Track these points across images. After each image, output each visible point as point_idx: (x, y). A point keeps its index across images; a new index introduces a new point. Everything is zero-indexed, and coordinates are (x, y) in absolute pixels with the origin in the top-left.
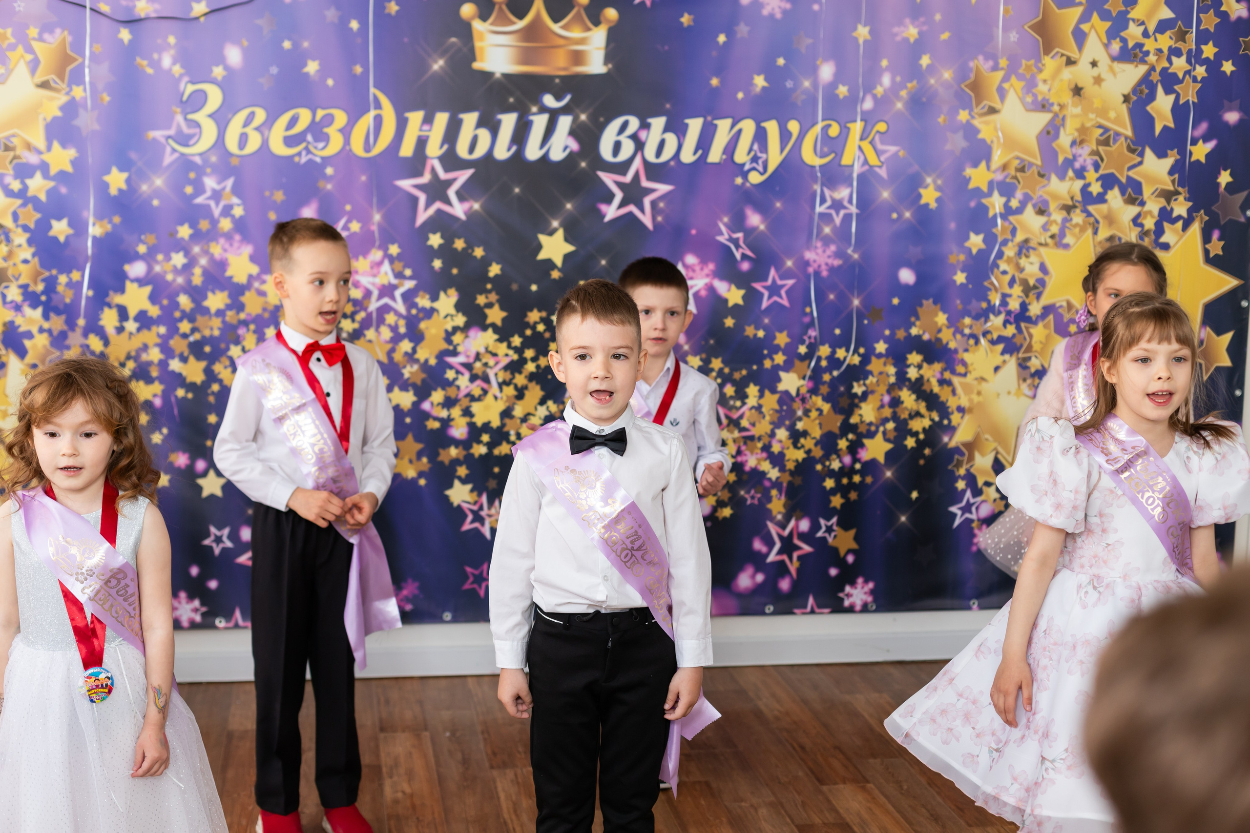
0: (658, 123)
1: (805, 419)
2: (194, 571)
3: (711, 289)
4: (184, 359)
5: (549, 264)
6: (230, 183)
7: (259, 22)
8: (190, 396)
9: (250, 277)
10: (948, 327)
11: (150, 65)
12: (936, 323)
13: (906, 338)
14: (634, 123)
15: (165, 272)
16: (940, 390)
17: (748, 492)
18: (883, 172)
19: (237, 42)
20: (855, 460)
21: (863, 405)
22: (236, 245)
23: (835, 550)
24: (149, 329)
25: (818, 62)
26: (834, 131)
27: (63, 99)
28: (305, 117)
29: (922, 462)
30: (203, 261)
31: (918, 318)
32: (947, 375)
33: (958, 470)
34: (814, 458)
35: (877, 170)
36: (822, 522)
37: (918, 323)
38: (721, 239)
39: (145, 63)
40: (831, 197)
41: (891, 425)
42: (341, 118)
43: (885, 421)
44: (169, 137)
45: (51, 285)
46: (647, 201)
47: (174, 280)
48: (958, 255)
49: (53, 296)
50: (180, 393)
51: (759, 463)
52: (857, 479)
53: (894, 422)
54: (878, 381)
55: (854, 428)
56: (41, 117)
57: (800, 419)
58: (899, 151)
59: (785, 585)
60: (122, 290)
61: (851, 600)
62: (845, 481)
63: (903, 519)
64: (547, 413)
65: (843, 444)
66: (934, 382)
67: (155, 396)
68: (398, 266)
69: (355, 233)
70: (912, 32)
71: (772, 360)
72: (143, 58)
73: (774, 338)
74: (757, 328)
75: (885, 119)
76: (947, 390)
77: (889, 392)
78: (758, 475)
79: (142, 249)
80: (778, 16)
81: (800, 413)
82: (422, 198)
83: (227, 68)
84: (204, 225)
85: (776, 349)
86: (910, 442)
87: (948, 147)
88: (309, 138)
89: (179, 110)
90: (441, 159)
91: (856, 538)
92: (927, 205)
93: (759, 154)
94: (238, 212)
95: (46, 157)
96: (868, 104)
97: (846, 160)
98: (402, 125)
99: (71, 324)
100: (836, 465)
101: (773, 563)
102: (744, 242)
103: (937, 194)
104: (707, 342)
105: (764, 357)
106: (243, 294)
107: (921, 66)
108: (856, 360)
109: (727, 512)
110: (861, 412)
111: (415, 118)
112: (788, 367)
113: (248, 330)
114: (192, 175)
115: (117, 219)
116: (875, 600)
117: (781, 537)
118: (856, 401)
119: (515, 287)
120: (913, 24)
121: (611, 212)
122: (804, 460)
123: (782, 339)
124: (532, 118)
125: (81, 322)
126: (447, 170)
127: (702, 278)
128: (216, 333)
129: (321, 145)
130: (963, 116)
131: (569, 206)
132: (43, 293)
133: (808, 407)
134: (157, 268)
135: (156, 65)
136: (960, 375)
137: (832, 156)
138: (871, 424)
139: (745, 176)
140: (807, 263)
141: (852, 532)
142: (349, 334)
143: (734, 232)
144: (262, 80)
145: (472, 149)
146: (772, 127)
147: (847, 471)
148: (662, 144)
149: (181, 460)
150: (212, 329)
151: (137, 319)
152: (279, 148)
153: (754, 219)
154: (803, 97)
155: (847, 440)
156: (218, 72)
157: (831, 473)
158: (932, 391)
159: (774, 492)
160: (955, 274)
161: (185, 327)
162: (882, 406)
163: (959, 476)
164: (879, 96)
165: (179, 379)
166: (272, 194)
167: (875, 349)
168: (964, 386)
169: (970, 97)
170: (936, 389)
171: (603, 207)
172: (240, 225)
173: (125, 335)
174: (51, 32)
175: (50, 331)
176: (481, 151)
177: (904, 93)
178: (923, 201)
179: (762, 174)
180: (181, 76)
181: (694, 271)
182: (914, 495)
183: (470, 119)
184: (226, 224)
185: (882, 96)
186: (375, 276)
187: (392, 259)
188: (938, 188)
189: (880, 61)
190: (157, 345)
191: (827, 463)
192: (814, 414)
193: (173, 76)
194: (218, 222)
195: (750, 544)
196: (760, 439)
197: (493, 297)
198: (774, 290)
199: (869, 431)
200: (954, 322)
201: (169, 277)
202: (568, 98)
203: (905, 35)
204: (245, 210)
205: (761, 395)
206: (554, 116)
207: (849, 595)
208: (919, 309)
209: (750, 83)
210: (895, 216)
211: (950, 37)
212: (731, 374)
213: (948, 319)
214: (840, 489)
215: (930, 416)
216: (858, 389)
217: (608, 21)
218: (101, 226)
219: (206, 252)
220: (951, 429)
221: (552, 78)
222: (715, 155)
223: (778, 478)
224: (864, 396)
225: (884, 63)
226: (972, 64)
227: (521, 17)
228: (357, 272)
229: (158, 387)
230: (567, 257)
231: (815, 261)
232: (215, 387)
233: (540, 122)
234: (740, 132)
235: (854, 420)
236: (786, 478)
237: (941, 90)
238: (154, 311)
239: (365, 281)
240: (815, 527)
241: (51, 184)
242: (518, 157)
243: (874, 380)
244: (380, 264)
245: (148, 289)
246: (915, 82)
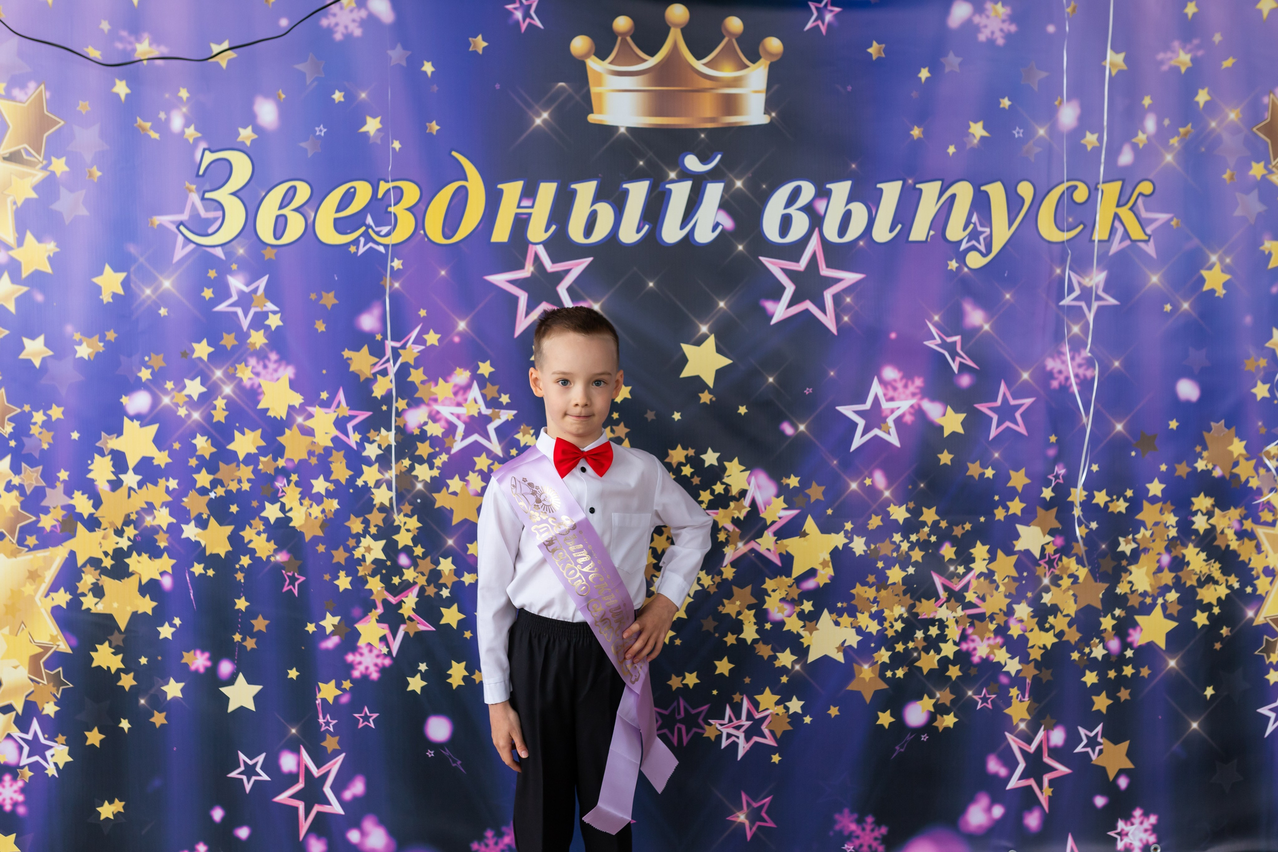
0: (841, 190)
1: (1053, 588)
2: (218, 814)
3: (919, 412)
4: (202, 524)
5: (697, 382)
6: (263, 282)
7: (300, 67)
8: (211, 573)
9: (291, 408)
10: (1248, 459)
11: (154, 128)
12: (1231, 453)
13: (1188, 474)
14: (808, 190)
15: (177, 405)
16: (1239, 546)
17: (978, 692)
18: (1150, 249)
19: (269, 94)
20: (1125, 645)
21: (1133, 568)
22: (272, 366)
23: (1103, 770)
24: (155, 484)
25: (1057, 103)
26: (1081, 195)
27: (39, 175)
28: (363, 192)
29: (1218, 646)
30: (228, 390)
31: (1205, 448)
32: (1248, 525)
33: (1269, 657)
34: (1068, 642)
35: (1142, 245)
36: (1082, 731)
37: (1205, 454)
38: (930, 344)
39: (148, 125)
40: (1080, 284)
41: (1172, 596)
42: (412, 193)
43: (1166, 589)
44: (181, 223)
45: (22, 425)
46: (828, 295)
47: (189, 416)
48: (1257, 360)
49: (25, 440)
50: (198, 569)
51: (992, 652)
52: (1128, 671)
53: (1177, 592)
54: (1152, 535)
55: (1121, 602)
56: (9, 200)
57: (1047, 590)
58: (1171, 219)
59: (1033, 821)
60: (118, 431)
61: (1126, 840)
62: (1112, 674)
63: (1195, 725)
64: (700, 588)
65: (1107, 623)
66: (1230, 534)
67: (162, 574)
68: (492, 390)
69: (432, 346)
70: (1184, 59)
71: (1007, 508)
72: (145, 120)
73: (1009, 478)
74: (984, 466)
75: (1150, 177)
76: (1249, 545)
77: (1168, 549)
78: (991, 668)
79: (145, 374)
80: (1000, 41)
81: (1046, 581)
82: (523, 298)
83: (257, 129)
84: (229, 341)
85: (1012, 494)
86: (1201, 619)
87: (1238, 213)
88: (369, 220)
89: (194, 187)
90: (546, 244)
91: (1130, 754)
92: (1213, 291)
93: (980, 229)
94: (274, 321)
95: (16, 254)
96: (1126, 158)
97: (1100, 233)
98: (493, 200)
99: (50, 478)
100: (1098, 652)
101: (1015, 790)
102: (962, 349)
103: (1227, 277)
104: (915, 485)
105: (996, 505)
106: (282, 433)
107: (1197, 103)
108: (1121, 506)
109: (949, 720)
110: (1130, 578)
111: (512, 190)
112: (1027, 518)
113: (289, 482)
114: (212, 274)
115: (111, 335)
116: (1158, 842)
117: (1024, 753)
118: (1124, 563)
119: (650, 416)
120: (1184, 48)
121: (779, 311)
122: (1053, 645)
123: (1018, 479)
124: (668, 186)
125: (63, 475)
126: (554, 261)
127: (906, 399)
128: (246, 486)
129: (385, 230)
130: (1257, 170)
131: (722, 304)
132: (12, 436)
133: (1057, 572)
134: (166, 400)
135: (163, 127)
136: (1266, 524)
137: (1081, 227)
138: (1145, 594)
139: (961, 258)
140: (1050, 375)
141: (1125, 745)
142: (426, 483)
143: (949, 336)
144: (303, 144)
145: (589, 229)
146: (996, 192)
147: (1114, 661)
148: (847, 218)
149: (199, 661)
150: (240, 481)
151: (136, 470)
152: (327, 234)
153: (976, 317)
154: (1038, 150)
155: (1113, 617)
156: (246, 134)
157: (1093, 664)
158: (1228, 546)
159: (1014, 692)
160: (1255, 386)
161: (203, 479)
162: (1160, 570)
163: (1271, 663)
164: (1141, 146)
165: (196, 551)
166: (320, 297)
167: (1148, 491)
168: (1271, 538)
169: (1267, 143)
170: (1234, 545)
171: (769, 305)
172: (276, 339)
173: (123, 491)
174: (23, 86)
175: (21, 488)
176: (601, 232)
177: (1174, 141)
178: (1206, 288)
179: (984, 255)
180: (196, 140)
181: (895, 389)
182: (1209, 692)
183: (585, 190)
184: (258, 339)
185: (1145, 145)
186: (459, 405)
187: (482, 382)
188: (1226, 269)
189: (1143, 99)
190: (165, 504)
191: (1087, 650)
192: (1066, 582)
193: (187, 140)
194: (248, 335)
195: (984, 764)
196: (992, 618)
197: (621, 430)
198: (1006, 413)
199: (1142, 604)
200: (1254, 452)
201: (182, 412)
202: (719, 157)
203: (1173, 63)
204: (281, 319)
205: (992, 558)
206: (699, 183)
207: (1122, 834)
208: (1205, 434)
209: (965, 131)
210: (1168, 308)
211: (1234, 64)
212: (950, 528)
213: (1246, 447)
214: (1105, 684)
215: (1227, 581)
216: (1125, 547)
217: (769, 54)
218: (89, 346)
219: (231, 377)
220: (1258, 600)
221: (695, 132)
222: (920, 231)
223: (1018, 672)
224: (1135, 556)
225: (1147, 101)
226: (1265, 100)
227: (652, 54)
228: (435, 400)
229: (166, 563)
230: (720, 373)
231: (1060, 372)
232: (245, 561)
233: (680, 192)
234: (953, 197)
235: (1121, 589)
236: (1030, 672)
237: (1226, 137)
238: (162, 459)
239: (447, 411)
240: (1073, 739)
241: (25, 289)
242: (652, 238)
243: (1148, 533)
244: (467, 388)
245: (153, 429)
246: (1190, 125)
